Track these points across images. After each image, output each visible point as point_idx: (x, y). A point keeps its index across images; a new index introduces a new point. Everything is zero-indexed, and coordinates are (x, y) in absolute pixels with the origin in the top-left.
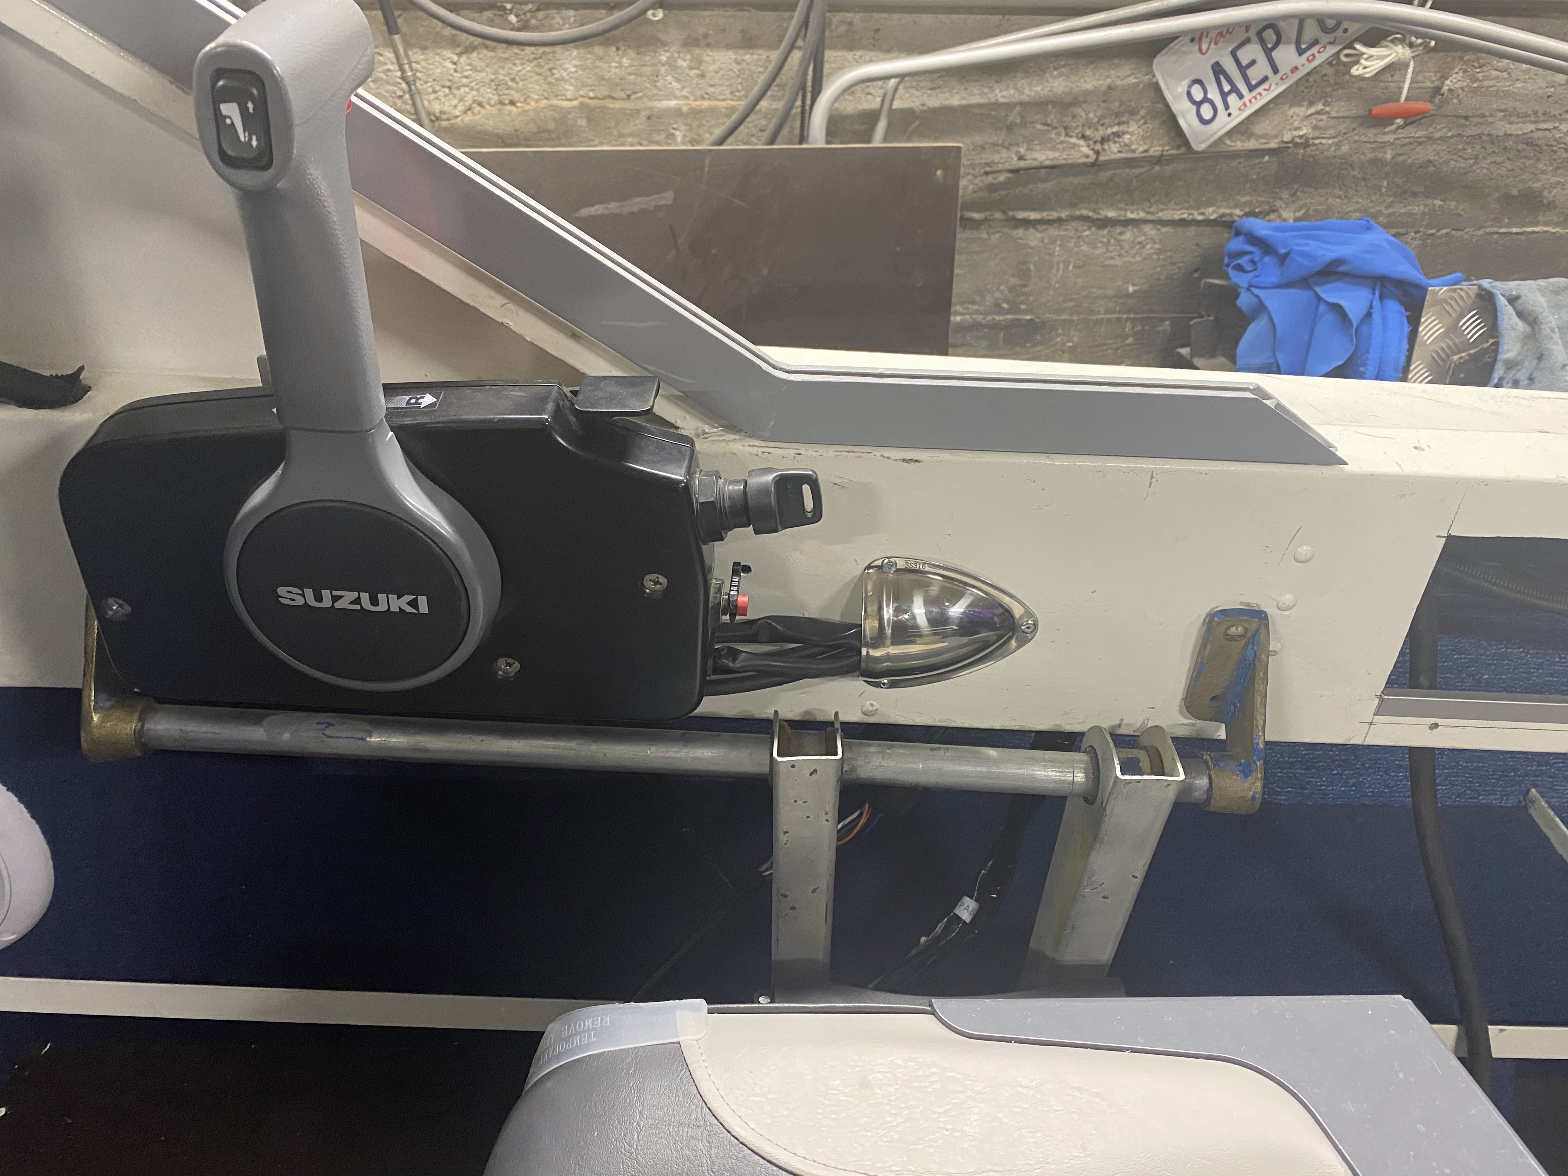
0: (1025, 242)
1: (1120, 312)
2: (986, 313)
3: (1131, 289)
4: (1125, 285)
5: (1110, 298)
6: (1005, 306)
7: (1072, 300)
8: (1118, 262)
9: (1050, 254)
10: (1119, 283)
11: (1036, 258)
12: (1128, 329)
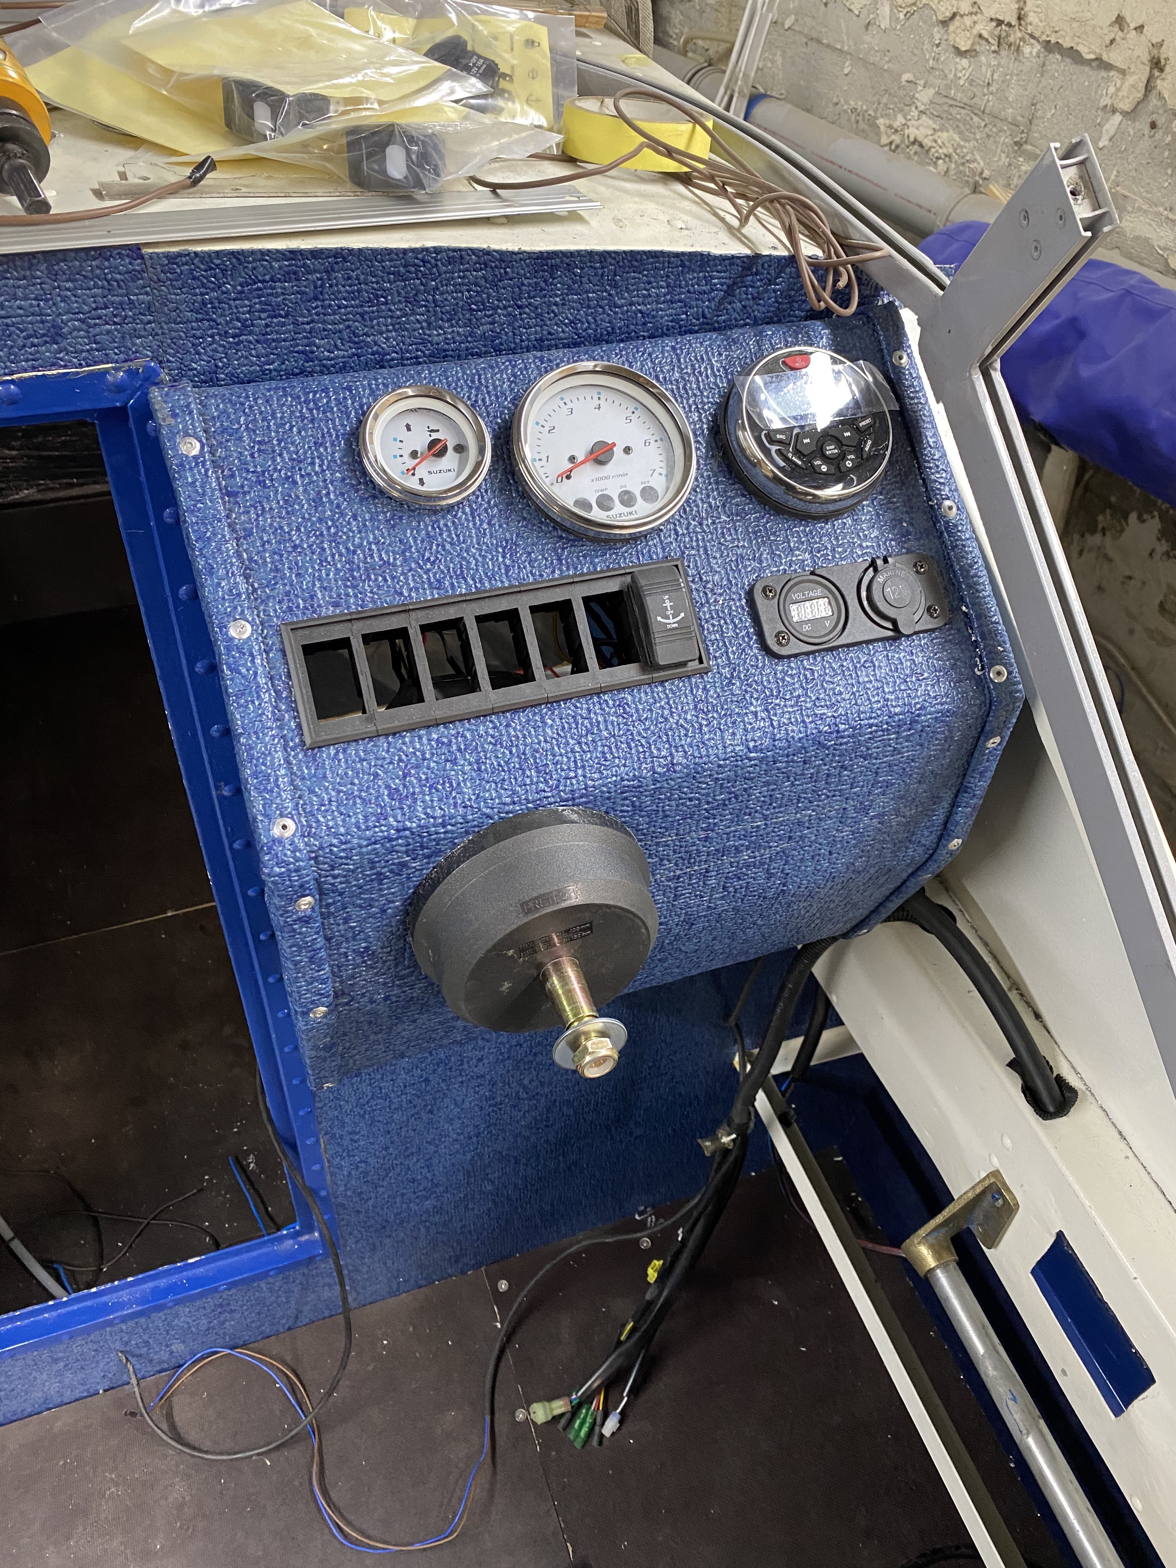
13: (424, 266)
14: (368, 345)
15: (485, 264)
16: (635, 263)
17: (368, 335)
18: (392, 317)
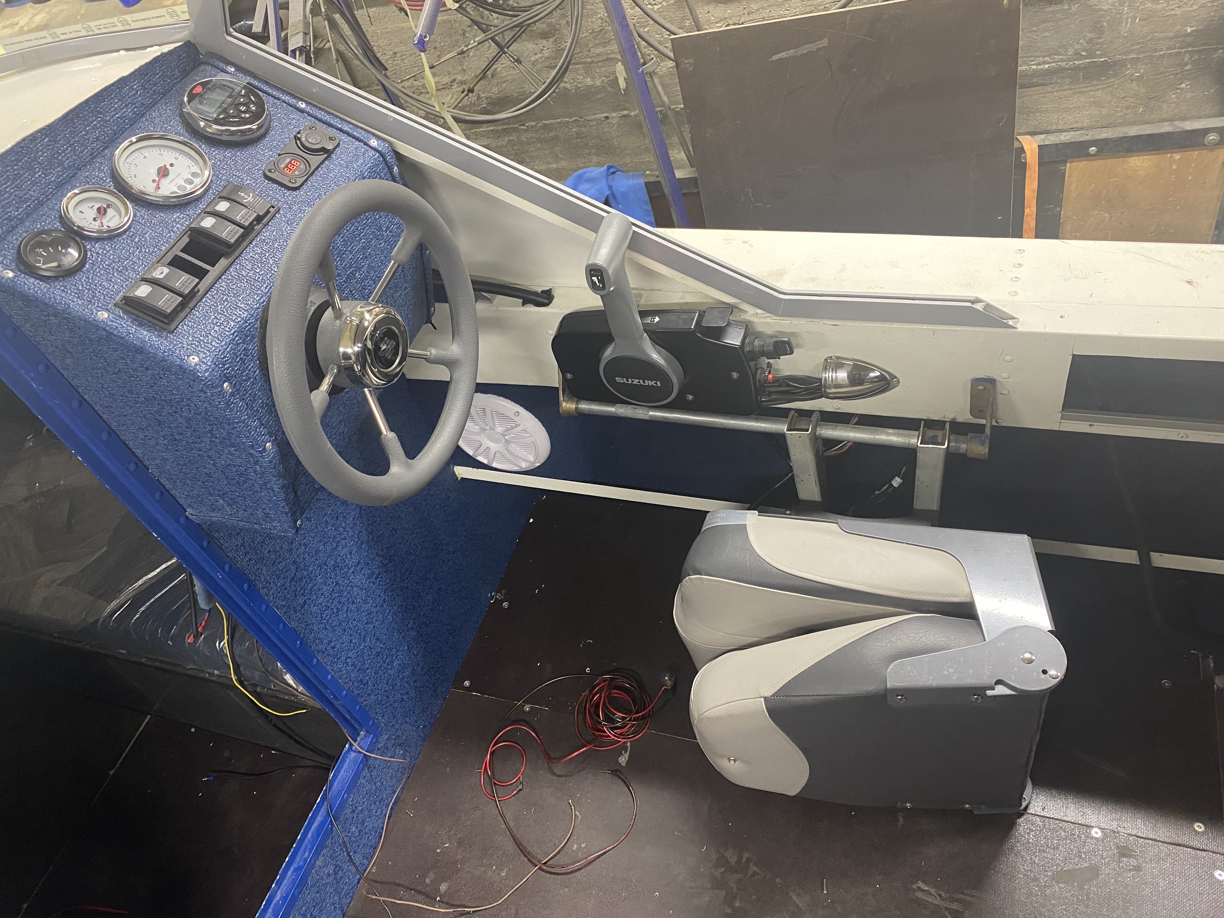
0: (1099, 7)
1: (1179, 48)
2: (1069, 60)
3: (1189, 30)
4: (1185, 28)
5: (1171, 39)
6: (1084, 53)
7: (1139, 43)
8: (1178, 12)
9: (1120, 14)
10: (1179, 27)
11: (1109, 17)
12: (1187, 58)
13: (24, 150)
14: (29, 199)
15: (46, 134)
16: (100, 98)
17: (26, 195)
18: (28, 180)
